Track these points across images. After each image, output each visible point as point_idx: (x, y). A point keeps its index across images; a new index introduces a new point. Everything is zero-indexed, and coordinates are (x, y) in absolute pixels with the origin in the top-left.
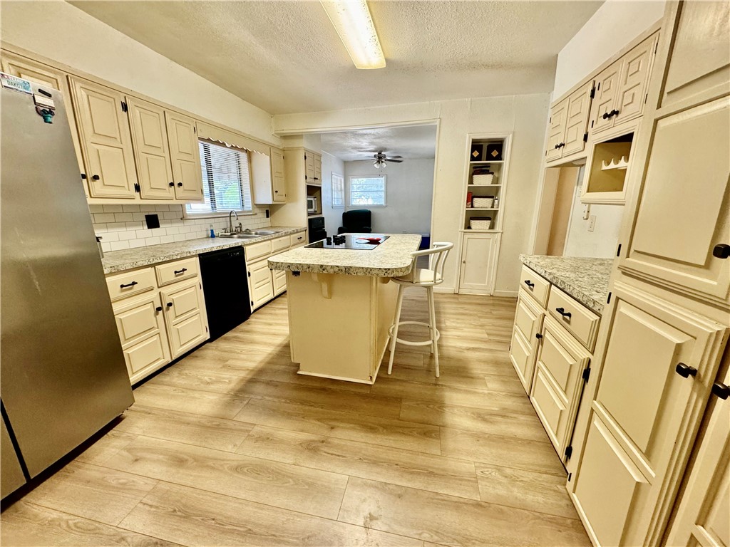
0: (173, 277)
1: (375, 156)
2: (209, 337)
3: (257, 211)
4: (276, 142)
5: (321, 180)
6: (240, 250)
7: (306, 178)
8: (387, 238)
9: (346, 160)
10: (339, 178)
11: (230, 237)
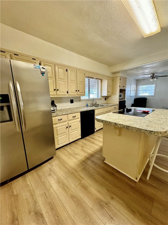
0: (72, 118)
1: (151, 76)
2: (80, 137)
3: (102, 98)
4: (110, 75)
5: (126, 87)
6: (93, 111)
7: (120, 86)
8: (153, 111)
9: (138, 79)
10: (134, 86)
11: (92, 106)
